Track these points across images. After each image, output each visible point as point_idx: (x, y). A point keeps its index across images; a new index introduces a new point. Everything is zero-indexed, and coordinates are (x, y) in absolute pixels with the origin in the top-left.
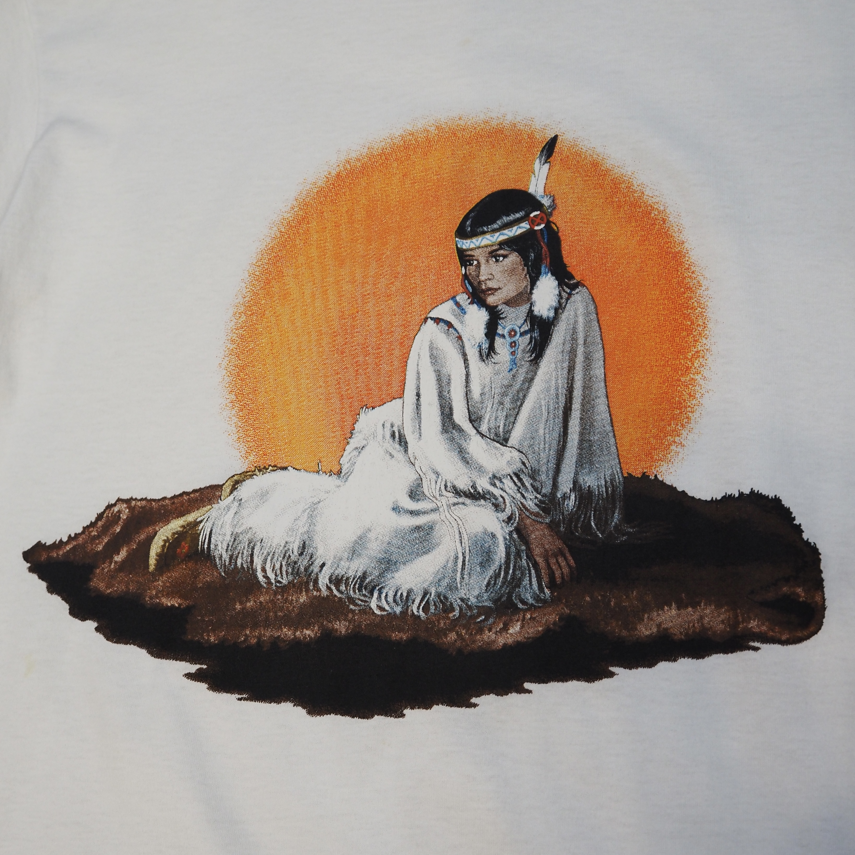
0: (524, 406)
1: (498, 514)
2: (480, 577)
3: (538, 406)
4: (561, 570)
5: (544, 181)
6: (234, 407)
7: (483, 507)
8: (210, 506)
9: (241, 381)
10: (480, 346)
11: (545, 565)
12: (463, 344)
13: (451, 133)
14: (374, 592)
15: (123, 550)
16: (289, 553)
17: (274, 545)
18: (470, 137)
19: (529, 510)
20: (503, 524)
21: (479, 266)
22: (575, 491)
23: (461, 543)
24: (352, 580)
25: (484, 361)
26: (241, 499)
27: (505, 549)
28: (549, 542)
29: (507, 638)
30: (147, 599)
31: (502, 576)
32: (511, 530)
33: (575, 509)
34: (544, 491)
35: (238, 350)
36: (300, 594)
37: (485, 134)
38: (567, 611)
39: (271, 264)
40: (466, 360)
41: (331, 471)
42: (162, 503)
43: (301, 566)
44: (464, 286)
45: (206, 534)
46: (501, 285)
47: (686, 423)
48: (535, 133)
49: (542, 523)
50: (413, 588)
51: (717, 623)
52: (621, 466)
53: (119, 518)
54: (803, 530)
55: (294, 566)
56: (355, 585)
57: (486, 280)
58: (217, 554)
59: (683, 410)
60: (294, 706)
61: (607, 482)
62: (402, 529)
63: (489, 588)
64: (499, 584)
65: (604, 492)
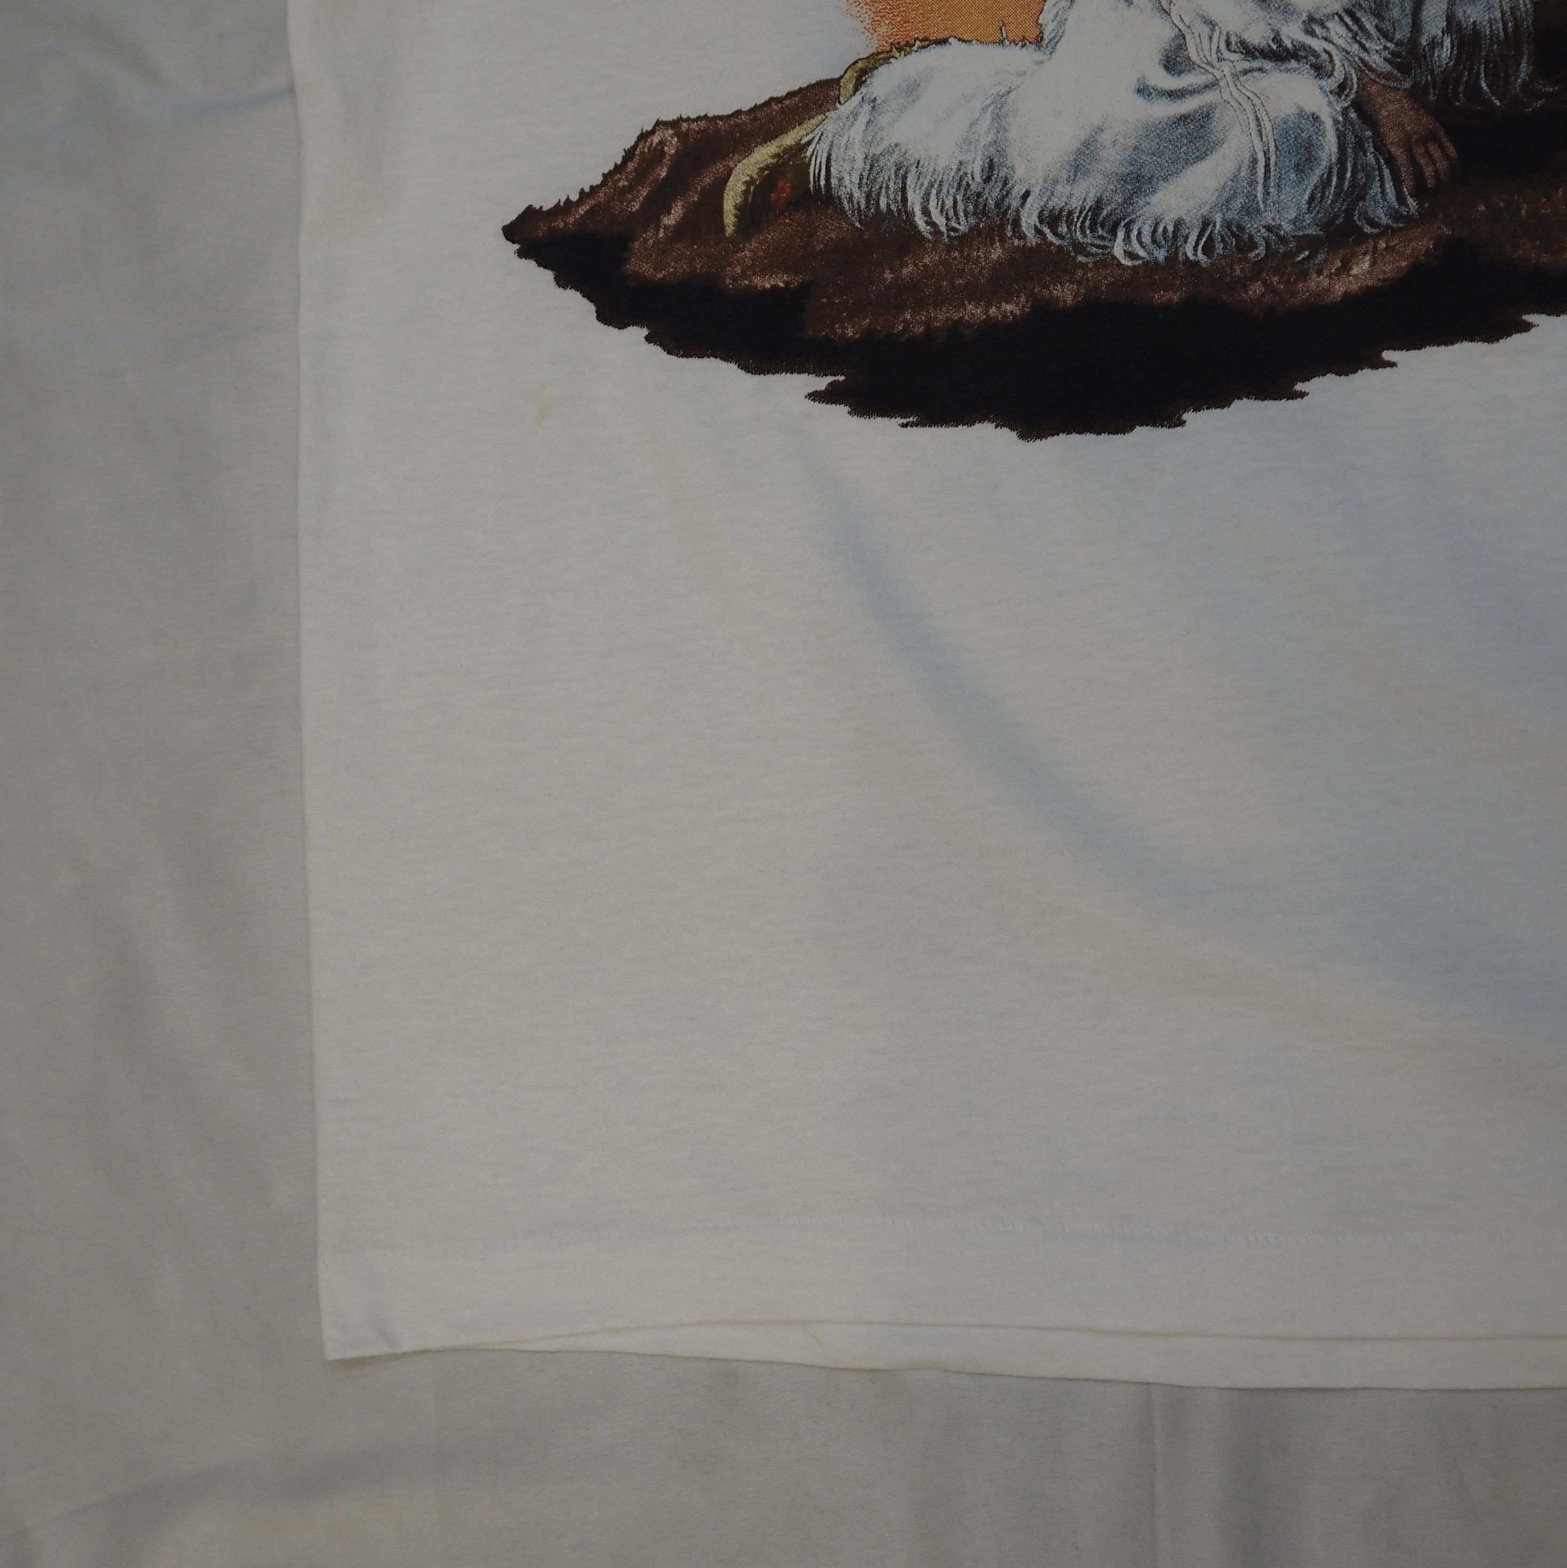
1: (1320, 81)
2: (1297, 189)
4: (1434, 165)
7: (1295, 71)
8: (823, 115)
11: (1407, 160)
14: (1118, 231)
15: (677, 206)
16: (966, 180)
17: (940, 169)
19: (1375, 69)
20: (1332, 98)
22: (1451, 33)
23: (1261, 135)
24: (1077, 214)
26: (875, 99)
27: (1336, 139)
28: (1412, 121)
29: (1349, 282)
30: (728, 281)
31: (1334, 184)
32: (1346, 105)
33: (1452, 63)
34: (1398, 36)
36: (992, 245)
38: (1448, 231)
41: (1024, 38)
42: (735, 122)
43: (989, 199)
45: (820, 163)
49: (1399, 89)
50: (1184, 217)
53: (663, 153)
55: (976, 201)
56: (1084, 222)
58: (843, 192)
60: (996, 427)
61: (1505, 13)
62: (1157, 122)
63: (1313, 205)
64: (1331, 197)
65: (1501, 30)
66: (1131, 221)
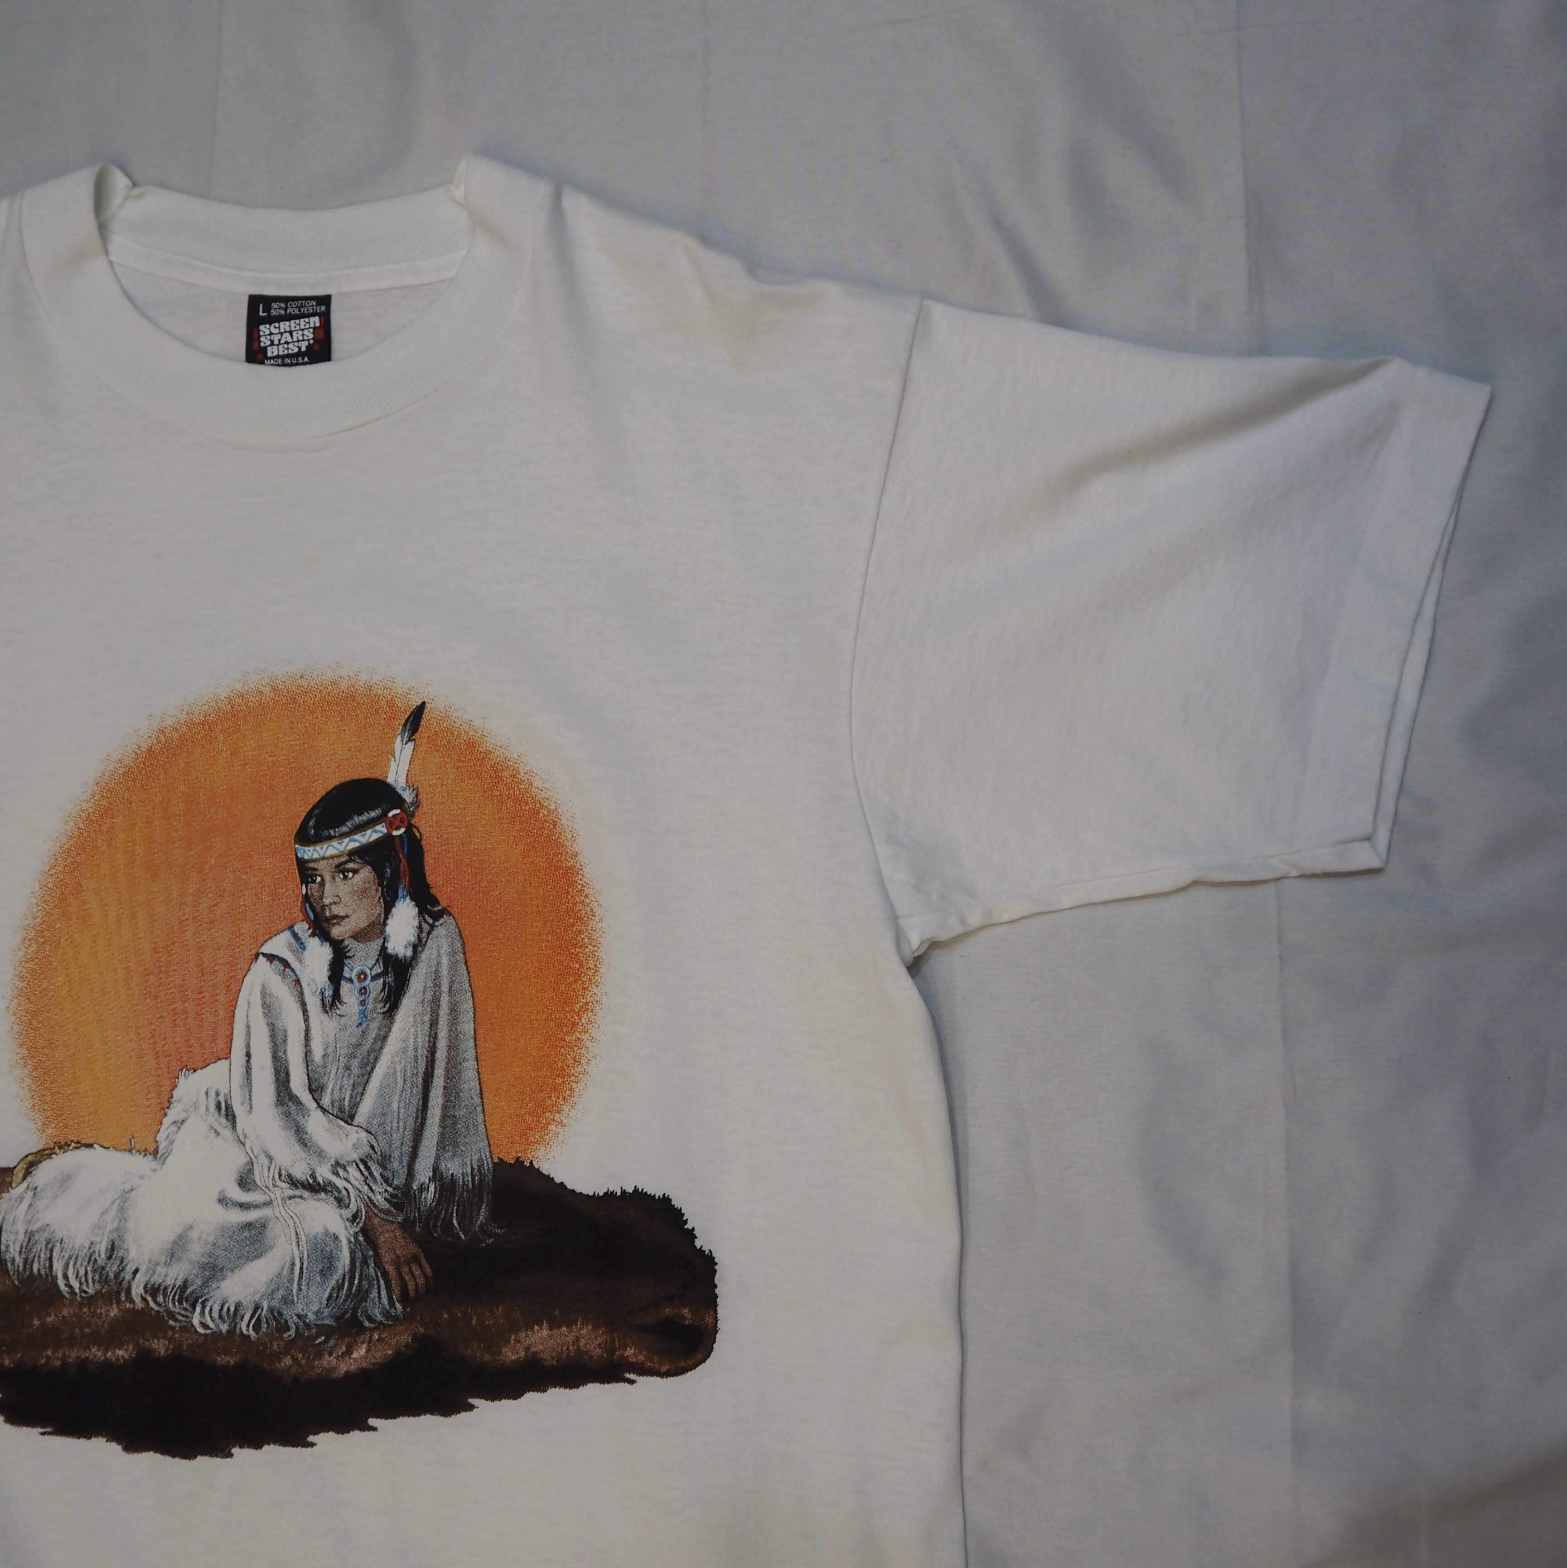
0: (374, 1071)
1: (341, 1210)
2: (320, 1288)
3: (392, 1072)
4: (415, 1280)
5: (407, 767)
6: (26, 1064)
7: (324, 1201)
9: (33, 1031)
10: (322, 993)
11: (396, 1275)
12: (301, 990)
13: (290, 698)
14: (197, 1306)
16: (95, 1256)
17: (77, 1246)
18: (314, 704)
19: (378, 1206)
20: (348, 1224)
21: (322, 884)
22: (435, 1181)
23: (299, 1245)
24: (170, 1290)
25: (327, 1012)
26: (36, 1188)
27: (349, 1255)
28: (401, 1246)
29: (350, 1364)
31: (346, 1287)
32: (357, 1230)
33: (434, 1204)
34: (396, 1182)
35: (29, 990)
36: (110, 1306)
37: (332, 700)
38: (422, 1330)
39: (66, 873)
40: (305, 1012)
41: (146, 1150)
43: (110, 1272)
44: (304, 911)
46: (350, 912)
47: (568, 1096)
48: (396, 699)
49: (394, 1222)
50: (242, 1301)
51: (594, 1347)
52: (490, 1149)
54: (697, 1235)
55: (101, 1273)
56: (174, 1296)
57: (331, 904)
58: (8, 1257)
59: (566, 1079)
60: (107, 1441)
61: (474, 1169)
62: (231, 1226)
63: (330, 1302)
64: (343, 1297)
65: (470, 1182)
66: (206, 1300)
